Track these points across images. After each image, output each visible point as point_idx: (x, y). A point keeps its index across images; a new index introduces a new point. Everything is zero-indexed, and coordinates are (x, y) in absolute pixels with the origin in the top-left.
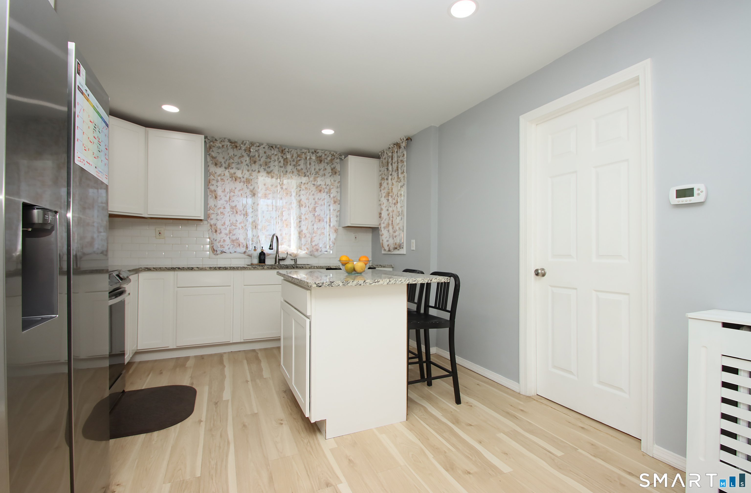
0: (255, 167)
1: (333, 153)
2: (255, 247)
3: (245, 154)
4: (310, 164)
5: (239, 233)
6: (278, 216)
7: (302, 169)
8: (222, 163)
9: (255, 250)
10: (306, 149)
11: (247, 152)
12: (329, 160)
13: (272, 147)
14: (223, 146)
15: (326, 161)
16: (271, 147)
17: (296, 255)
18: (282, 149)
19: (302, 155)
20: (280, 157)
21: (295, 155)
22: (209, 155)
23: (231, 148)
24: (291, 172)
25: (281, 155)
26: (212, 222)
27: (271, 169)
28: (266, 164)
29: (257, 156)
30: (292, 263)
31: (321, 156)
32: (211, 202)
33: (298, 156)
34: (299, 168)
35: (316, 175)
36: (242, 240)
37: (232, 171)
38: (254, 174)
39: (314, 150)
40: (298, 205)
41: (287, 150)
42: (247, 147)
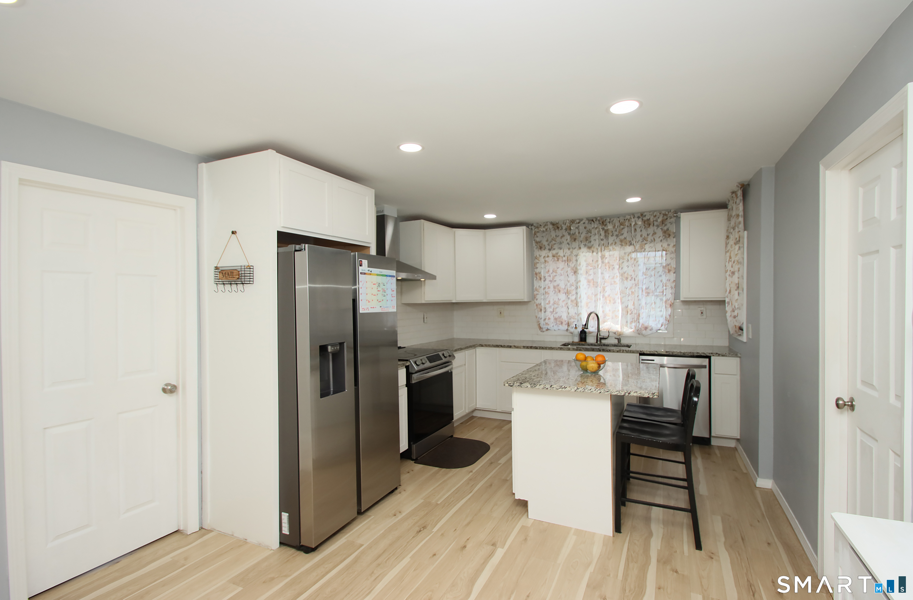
0: (575, 244)
1: (665, 213)
2: (576, 325)
3: (566, 234)
4: (635, 230)
5: (562, 311)
6: (600, 292)
7: (625, 238)
8: (545, 246)
9: (576, 328)
10: (629, 214)
11: (568, 231)
12: (660, 222)
13: (593, 220)
14: (546, 229)
15: (656, 223)
16: (591, 220)
17: (621, 334)
18: (603, 220)
19: (625, 222)
20: (601, 230)
21: (617, 224)
22: (534, 240)
23: (553, 230)
24: (614, 244)
25: (602, 227)
26: (537, 302)
27: (592, 243)
28: (587, 239)
29: (577, 233)
30: (616, 342)
31: (650, 219)
32: (536, 284)
33: (621, 224)
34: (622, 237)
35: (643, 243)
36: (564, 317)
37: (554, 252)
38: (575, 252)
39: (641, 214)
40: (621, 279)
41: (608, 220)
42: (567, 226)
